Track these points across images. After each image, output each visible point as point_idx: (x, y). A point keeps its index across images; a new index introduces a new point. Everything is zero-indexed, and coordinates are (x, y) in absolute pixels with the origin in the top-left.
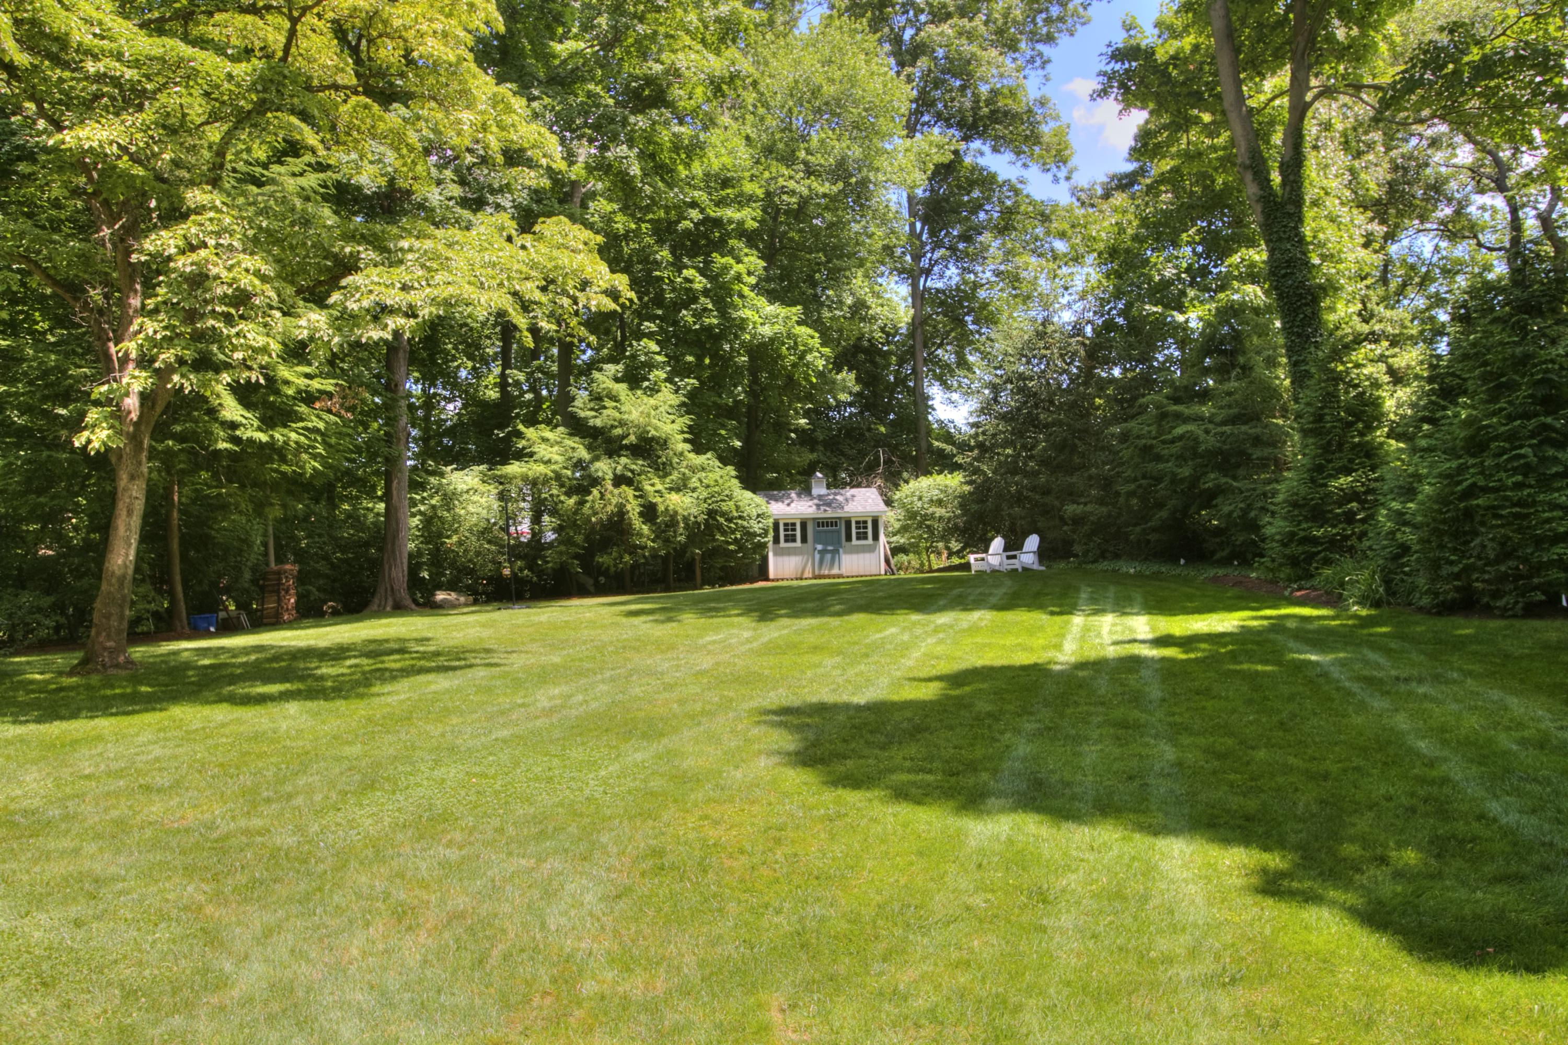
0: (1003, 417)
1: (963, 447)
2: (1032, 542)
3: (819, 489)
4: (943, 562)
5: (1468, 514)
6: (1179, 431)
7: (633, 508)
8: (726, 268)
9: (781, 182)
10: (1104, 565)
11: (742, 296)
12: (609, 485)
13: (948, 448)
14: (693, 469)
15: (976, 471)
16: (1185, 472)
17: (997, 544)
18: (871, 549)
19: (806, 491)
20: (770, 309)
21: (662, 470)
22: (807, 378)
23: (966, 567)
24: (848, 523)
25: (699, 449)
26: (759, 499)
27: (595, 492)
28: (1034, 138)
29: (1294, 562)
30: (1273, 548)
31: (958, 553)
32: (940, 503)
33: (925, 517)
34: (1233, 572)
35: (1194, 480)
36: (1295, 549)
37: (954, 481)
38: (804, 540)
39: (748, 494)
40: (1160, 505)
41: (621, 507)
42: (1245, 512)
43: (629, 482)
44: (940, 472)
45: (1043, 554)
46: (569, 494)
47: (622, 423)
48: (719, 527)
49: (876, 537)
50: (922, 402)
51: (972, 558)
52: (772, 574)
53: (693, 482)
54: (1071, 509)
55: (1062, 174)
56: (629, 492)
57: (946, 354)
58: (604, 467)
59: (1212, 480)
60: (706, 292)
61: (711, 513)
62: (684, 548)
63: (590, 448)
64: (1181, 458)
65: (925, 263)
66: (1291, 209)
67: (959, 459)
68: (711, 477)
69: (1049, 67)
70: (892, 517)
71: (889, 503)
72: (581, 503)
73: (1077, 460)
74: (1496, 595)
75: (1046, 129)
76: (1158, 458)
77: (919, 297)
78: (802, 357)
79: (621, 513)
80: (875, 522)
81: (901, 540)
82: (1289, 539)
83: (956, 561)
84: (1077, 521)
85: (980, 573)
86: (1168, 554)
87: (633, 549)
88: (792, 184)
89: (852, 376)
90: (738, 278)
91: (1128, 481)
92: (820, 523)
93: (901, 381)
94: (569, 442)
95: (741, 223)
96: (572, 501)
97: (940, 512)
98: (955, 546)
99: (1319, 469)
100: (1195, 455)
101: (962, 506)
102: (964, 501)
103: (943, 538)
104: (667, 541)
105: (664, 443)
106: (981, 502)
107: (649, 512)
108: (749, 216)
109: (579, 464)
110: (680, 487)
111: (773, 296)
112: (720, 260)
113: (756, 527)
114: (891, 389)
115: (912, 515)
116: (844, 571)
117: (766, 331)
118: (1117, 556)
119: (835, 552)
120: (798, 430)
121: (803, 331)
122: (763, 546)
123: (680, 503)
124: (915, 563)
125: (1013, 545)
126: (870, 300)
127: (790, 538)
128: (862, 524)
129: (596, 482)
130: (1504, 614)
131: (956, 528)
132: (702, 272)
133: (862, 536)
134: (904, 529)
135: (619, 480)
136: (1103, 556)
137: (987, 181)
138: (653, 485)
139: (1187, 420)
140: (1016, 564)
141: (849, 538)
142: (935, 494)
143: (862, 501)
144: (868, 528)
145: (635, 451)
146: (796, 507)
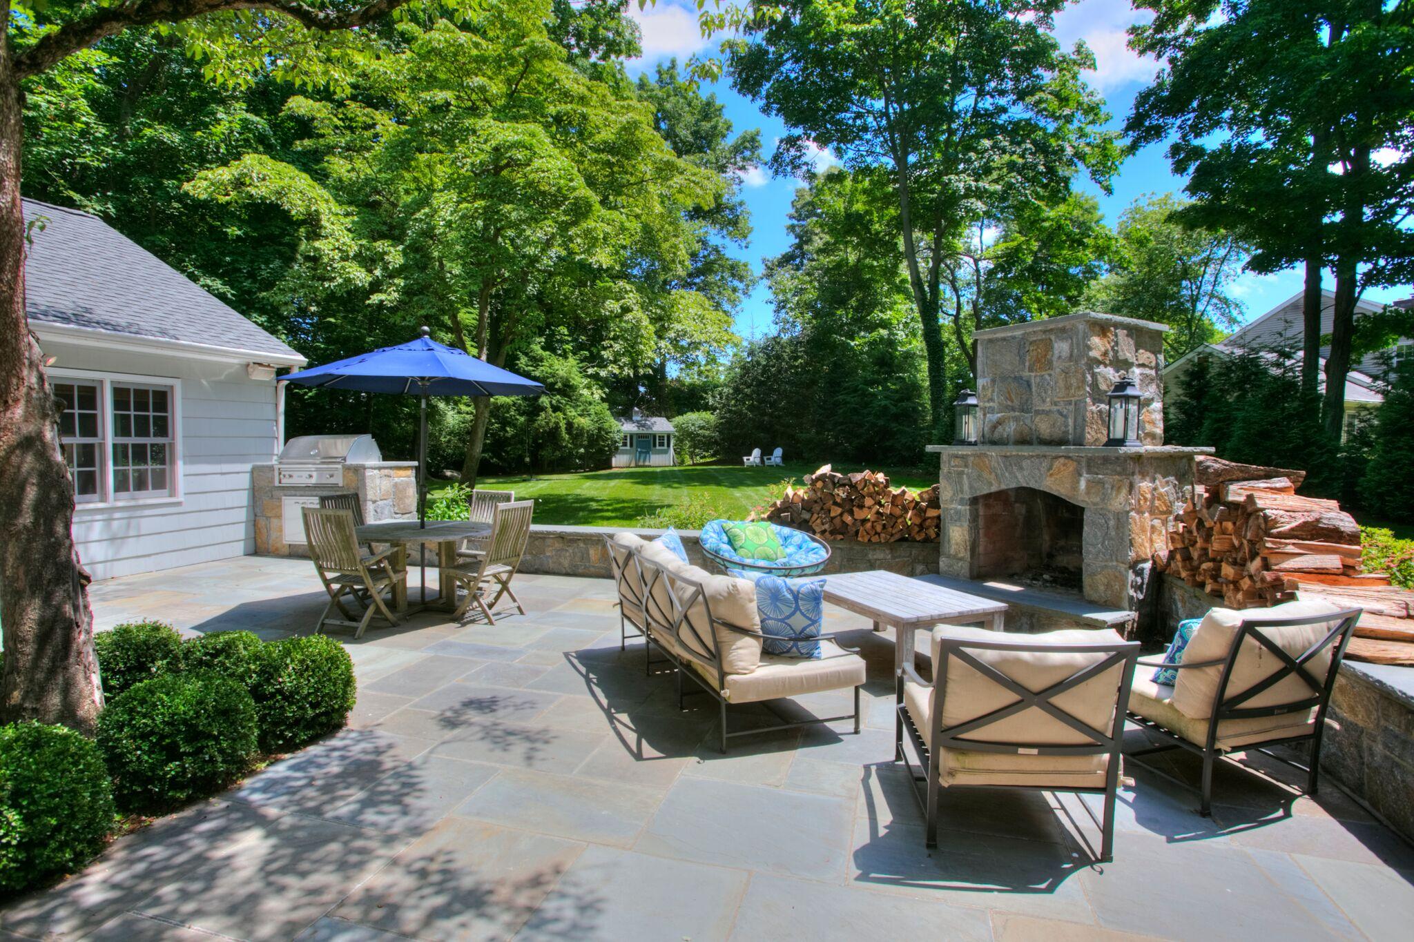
2: (778, 452)
3: (637, 416)
4: (699, 460)
7: (563, 425)
12: (550, 410)
14: (589, 403)
17: (756, 452)
18: (666, 452)
19: (631, 415)
21: (574, 403)
23: (742, 463)
24: (654, 436)
26: (617, 422)
27: (543, 415)
32: (706, 428)
38: (631, 445)
39: (613, 419)
41: (557, 424)
43: (560, 409)
45: (785, 457)
46: (521, 415)
47: (552, 375)
48: (602, 436)
49: (669, 445)
51: (745, 458)
53: (590, 411)
55: (743, 244)
56: (561, 415)
58: (545, 400)
61: (600, 429)
68: (598, 409)
70: (676, 433)
79: (557, 427)
80: (668, 436)
85: (753, 466)
87: (559, 448)
92: (640, 436)
96: (522, 419)
105: (574, 388)
107: (570, 425)
110: (583, 414)
113: (617, 437)
115: (686, 431)
116: (653, 464)
119: (648, 453)
123: (584, 422)
125: (767, 452)
127: (624, 444)
128: (661, 438)
129: (543, 409)
133: (662, 444)
135: (556, 409)
138: (572, 413)
141: (654, 445)
142: (702, 423)
143: (661, 425)
144: (664, 440)
145: (560, 392)
146: (629, 427)
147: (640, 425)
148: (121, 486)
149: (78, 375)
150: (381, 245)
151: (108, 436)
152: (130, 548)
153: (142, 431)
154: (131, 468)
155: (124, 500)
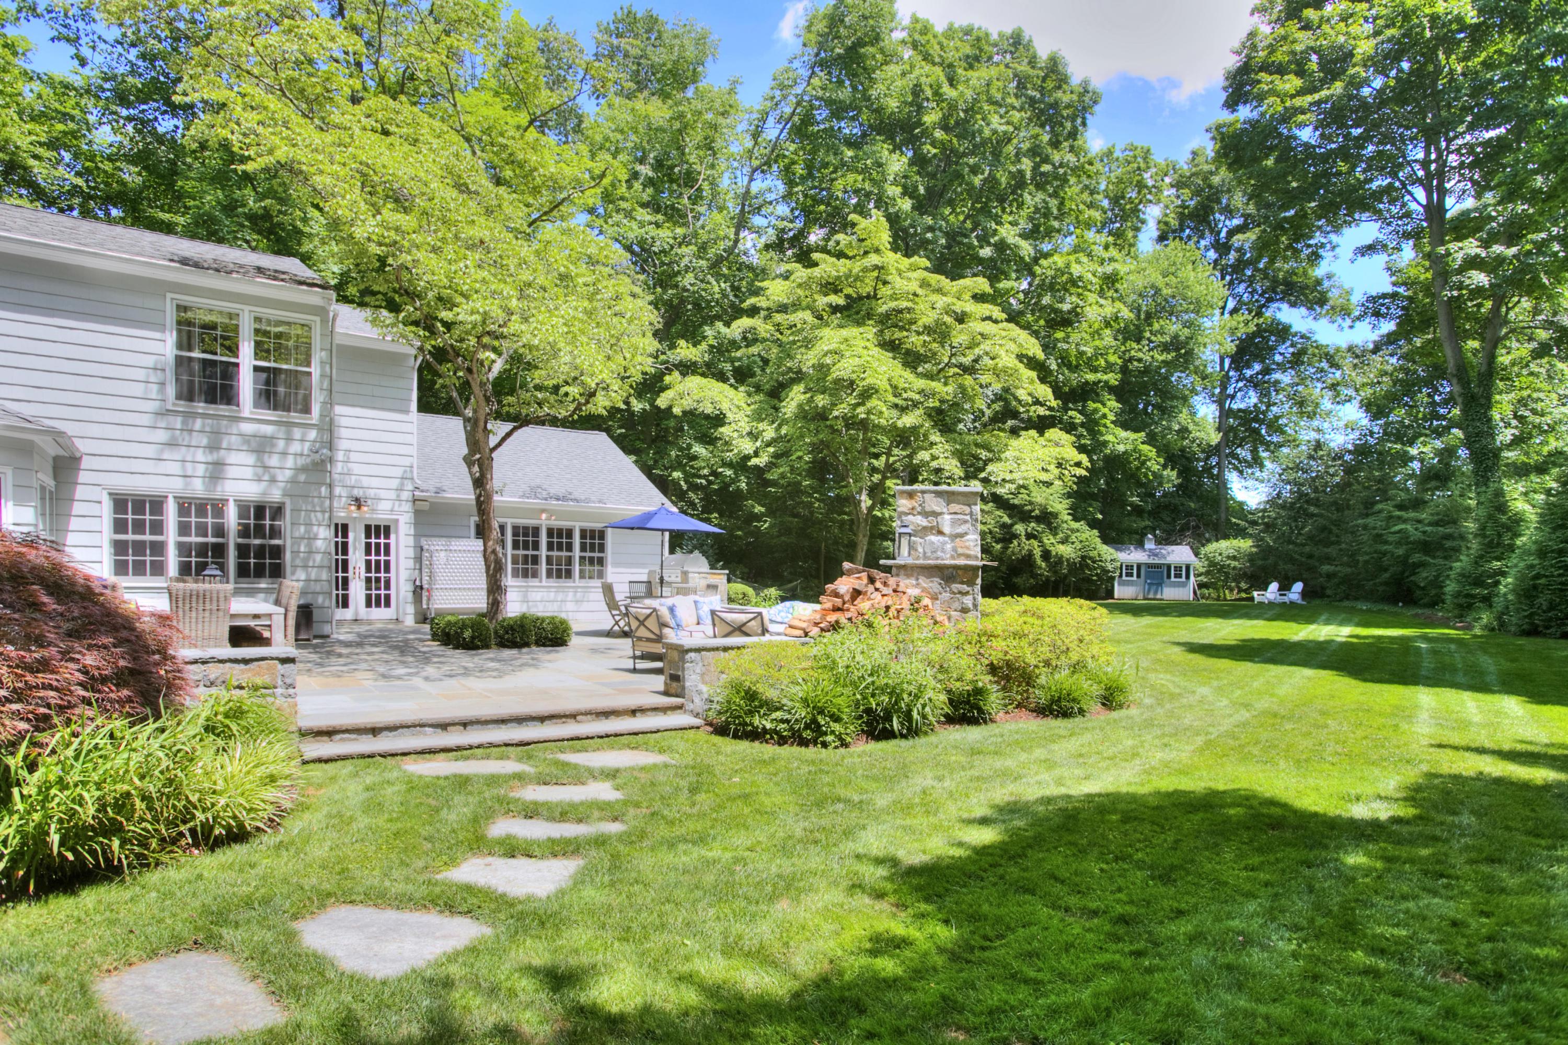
0: (1283, 507)
1: (1254, 523)
2: (1298, 587)
3: (1150, 545)
4: (1235, 595)
5: (1535, 587)
6: (1397, 528)
7: (1037, 552)
8: (1096, 411)
9: (1133, 353)
10: (1346, 603)
11: (1105, 426)
12: (1023, 538)
13: (1243, 523)
14: (1073, 531)
15: (1262, 539)
16: (1400, 552)
17: (1274, 586)
18: (1184, 585)
19: (1140, 544)
20: (1123, 434)
21: (1054, 531)
22: (1146, 475)
23: (1252, 599)
24: (1169, 567)
25: (1076, 519)
26: (1112, 550)
27: (1015, 542)
28: (1322, 301)
29: (1460, 606)
30: (1448, 598)
31: (1245, 591)
32: (1234, 558)
33: (1223, 567)
34: (1428, 612)
35: (1407, 556)
36: (1462, 600)
37: (1245, 544)
38: (1139, 576)
39: (1105, 547)
40: (1386, 570)
41: (1030, 551)
42: (1437, 577)
43: (1035, 537)
44: (1235, 537)
45: (1304, 594)
46: (997, 542)
47: (1031, 503)
48: (1087, 566)
49: (1188, 577)
50: (1223, 485)
51: (1255, 594)
52: (1116, 595)
53: (1073, 538)
54: (1326, 568)
56: (1035, 543)
57: (1244, 453)
58: (1020, 528)
59: (1417, 557)
60: (1083, 425)
61: (1083, 558)
62: (1066, 576)
63: (1010, 516)
64: (1399, 544)
65: (1230, 391)
66: (1483, 401)
67: (1250, 531)
68: (1084, 536)
69: (1337, 250)
70: (1198, 565)
71: (1197, 554)
72: (1006, 548)
73: (1333, 539)
74: (1547, 628)
75: (1333, 294)
76: (1386, 542)
77: (1225, 414)
78: (1144, 463)
79: (1030, 555)
80: (1188, 567)
81: (1204, 579)
82: (1457, 595)
83: (1244, 595)
84: (1329, 576)
85: (1261, 603)
86: (1392, 599)
87: (1034, 576)
88: (1140, 355)
89: (1175, 473)
90: (1104, 416)
91: (1366, 553)
92: (1149, 566)
93: (1208, 470)
94: (999, 513)
95: (1106, 382)
96: (999, 547)
97: (1234, 563)
98: (1243, 585)
99: (1481, 557)
100: (1408, 543)
101: (1250, 560)
102: (1251, 558)
103: (1234, 580)
104: (1055, 572)
105: (1055, 515)
106: (1264, 559)
107: (1046, 555)
108: (1113, 378)
109: (1004, 526)
110: (1064, 542)
111: (1125, 426)
112: (1092, 405)
113: (1110, 567)
114: (1200, 475)
115: (1212, 563)
116: (1165, 596)
117: (1121, 448)
118: (1356, 599)
119: (1160, 585)
120: (1132, 504)
121: (1145, 448)
122: (1113, 578)
123: (1065, 551)
124: (1214, 595)
125: (1285, 587)
126: (1191, 427)
127: (1129, 575)
128: (1178, 568)
129: (1016, 536)
130: (1550, 636)
131: (1245, 574)
132: (1080, 412)
133: (1178, 576)
134: (1207, 573)
135: (1029, 536)
136: (1347, 597)
137: (1283, 332)
138: (1048, 540)
139: (1405, 521)
140: (1285, 599)
141: (1169, 577)
142: (1231, 552)
143: (1180, 554)
144: (1182, 571)
145: (1038, 519)
146: (1134, 556)
147: (1153, 554)
148: (582, 576)
149: (564, 524)
150: (761, 426)
151: (577, 553)
152: (586, 606)
153: (592, 550)
154: (587, 568)
155: (583, 583)
